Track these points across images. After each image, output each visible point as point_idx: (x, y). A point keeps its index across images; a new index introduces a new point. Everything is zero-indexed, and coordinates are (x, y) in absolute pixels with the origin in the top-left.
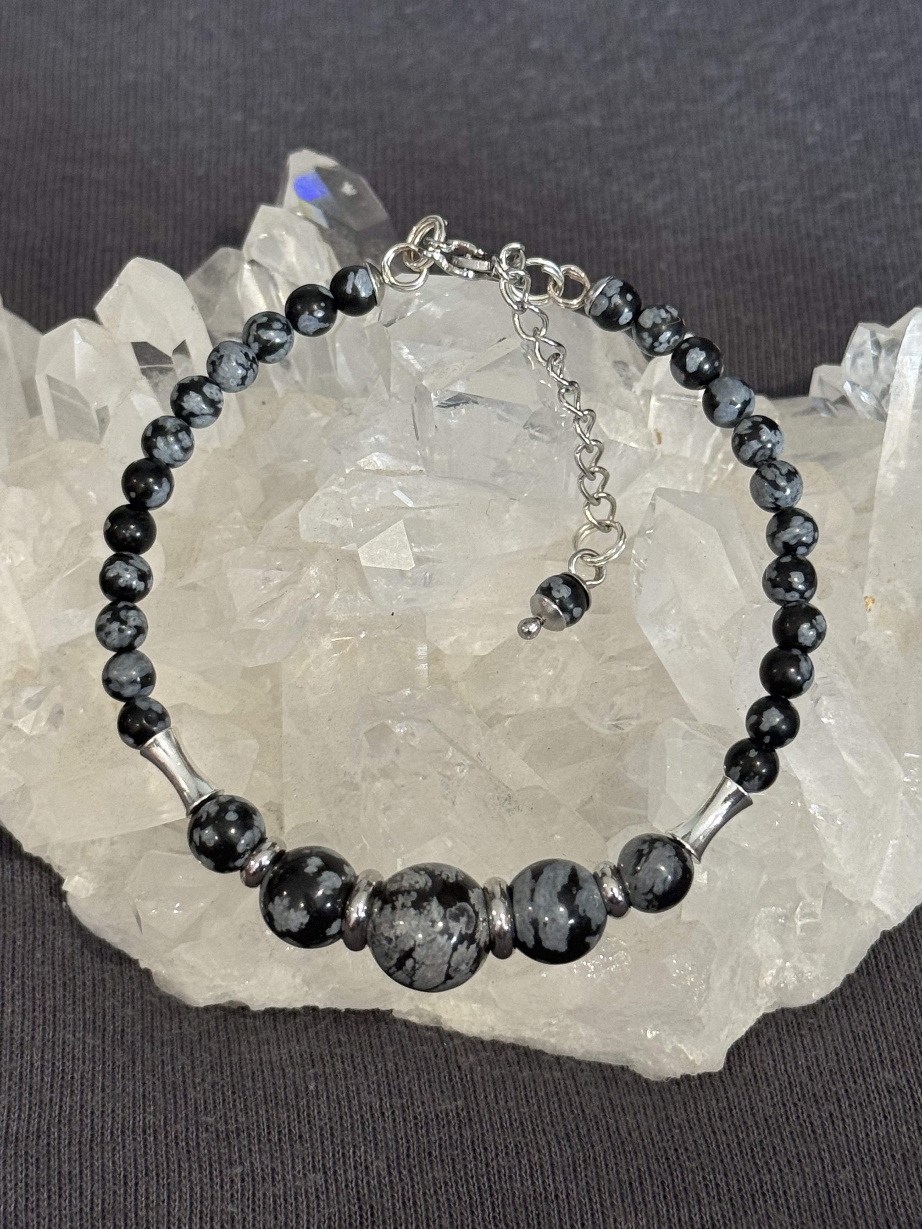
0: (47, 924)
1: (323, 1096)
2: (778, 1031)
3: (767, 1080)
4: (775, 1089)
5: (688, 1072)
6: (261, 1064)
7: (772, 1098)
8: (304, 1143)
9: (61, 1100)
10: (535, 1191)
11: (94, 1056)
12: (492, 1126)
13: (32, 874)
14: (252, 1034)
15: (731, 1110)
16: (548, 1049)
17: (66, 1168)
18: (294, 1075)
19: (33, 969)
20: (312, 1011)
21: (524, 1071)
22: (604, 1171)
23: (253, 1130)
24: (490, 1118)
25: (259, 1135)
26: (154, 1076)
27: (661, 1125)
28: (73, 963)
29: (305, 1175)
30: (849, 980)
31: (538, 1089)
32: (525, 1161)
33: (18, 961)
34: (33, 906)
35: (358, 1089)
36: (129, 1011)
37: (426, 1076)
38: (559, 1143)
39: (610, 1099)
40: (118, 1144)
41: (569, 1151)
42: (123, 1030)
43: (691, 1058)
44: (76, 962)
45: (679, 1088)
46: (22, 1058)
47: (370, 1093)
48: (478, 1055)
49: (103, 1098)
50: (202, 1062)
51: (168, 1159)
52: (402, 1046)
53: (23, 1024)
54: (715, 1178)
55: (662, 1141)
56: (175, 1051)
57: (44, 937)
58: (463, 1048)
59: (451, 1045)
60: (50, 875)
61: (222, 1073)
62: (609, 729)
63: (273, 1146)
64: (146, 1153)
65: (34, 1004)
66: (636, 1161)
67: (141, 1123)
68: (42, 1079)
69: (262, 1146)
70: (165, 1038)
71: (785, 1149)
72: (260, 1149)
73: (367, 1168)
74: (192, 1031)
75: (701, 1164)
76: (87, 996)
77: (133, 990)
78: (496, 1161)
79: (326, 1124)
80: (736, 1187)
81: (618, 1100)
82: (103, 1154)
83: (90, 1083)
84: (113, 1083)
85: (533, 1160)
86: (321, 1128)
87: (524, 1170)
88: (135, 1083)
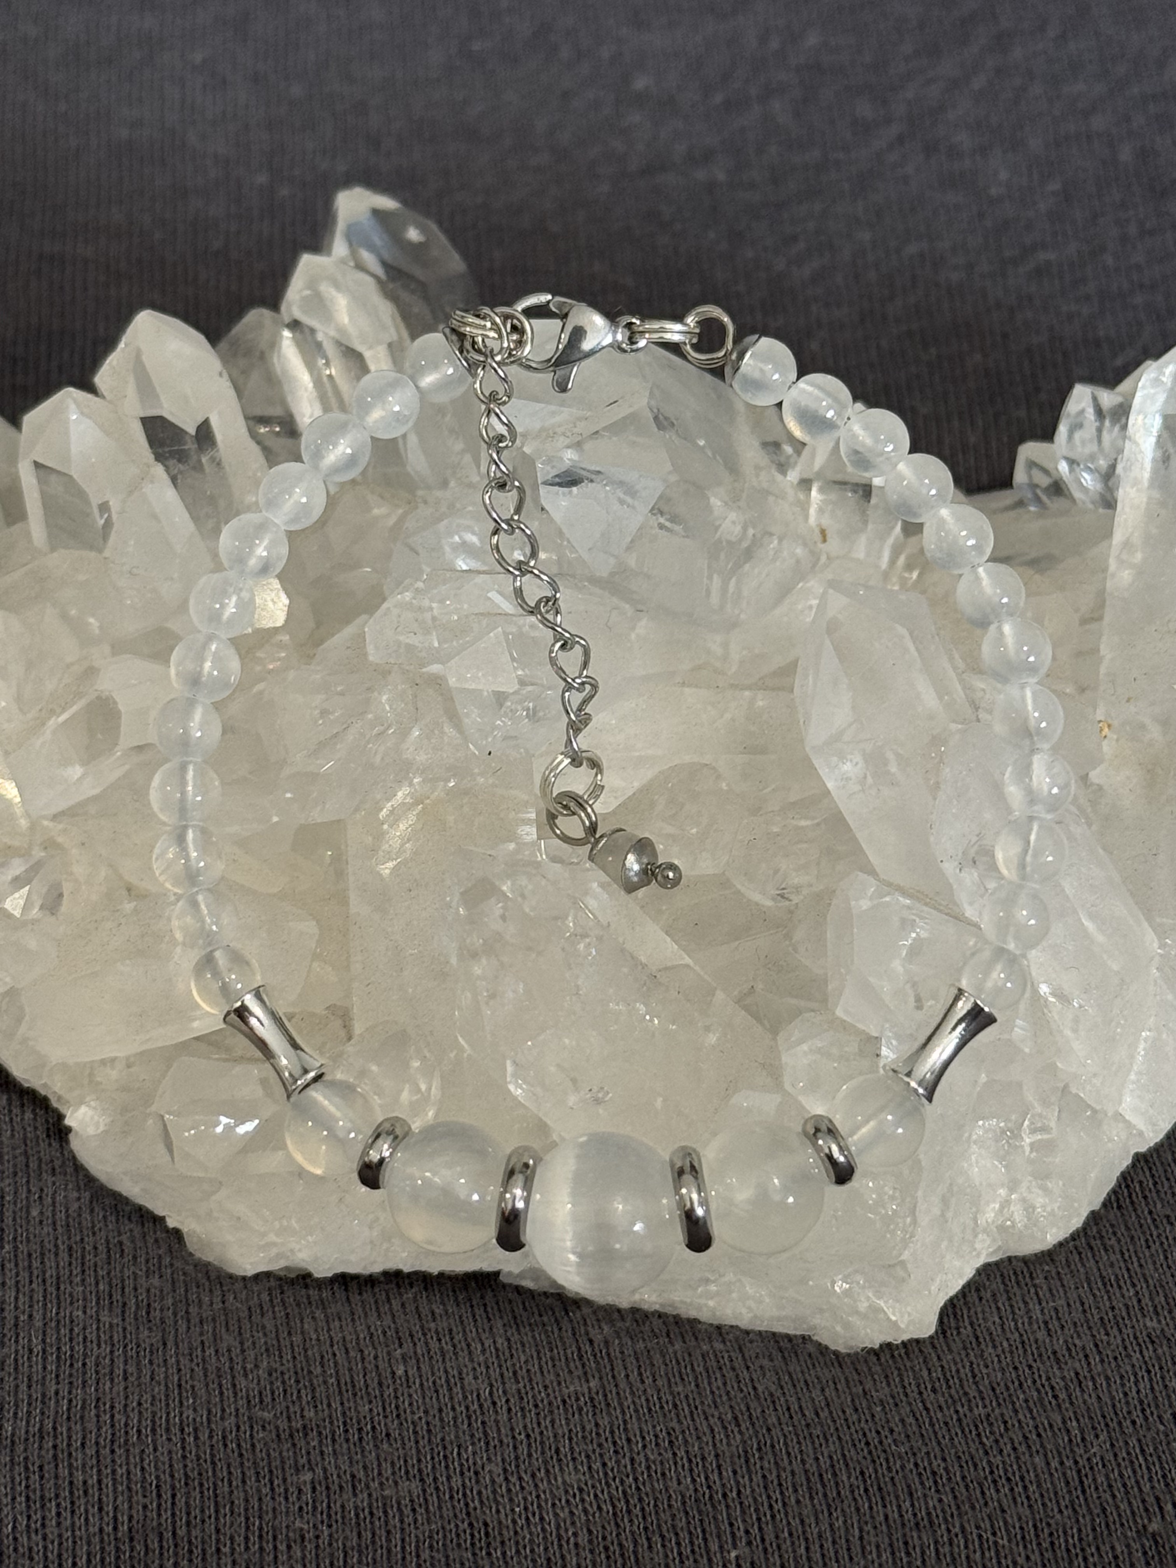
0: (44, 1174)
1: (415, 1383)
2: (1003, 1283)
3: (992, 1340)
5: (890, 1339)
6: (331, 1345)
7: (1000, 1363)
8: (393, 1442)
9: (70, 1393)
10: (696, 1490)
11: (111, 1337)
12: (636, 1411)
13: (23, 1112)
14: (317, 1308)
15: (947, 1381)
16: (704, 1316)
17: (79, 1477)
18: (376, 1357)
19: (28, 1230)
20: (394, 1276)
21: (675, 1343)
22: (786, 1461)
23: (325, 1428)
24: (634, 1402)
25: (333, 1433)
26: (192, 1360)
27: (858, 1403)
28: (80, 1224)
29: (395, 1482)
30: (1094, 1217)
31: (695, 1365)
32: (681, 1453)
33: (9, 1220)
34: (26, 1152)
35: (460, 1373)
36: (155, 1281)
37: (548, 1354)
38: (725, 1428)
39: (790, 1374)
40: (148, 1446)
41: (738, 1437)
42: (149, 1305)
43: (894, 1318)
44: (84, 1223)
45: (878, 1359)
46: (17, 1342)
47: (476, 1378)
48: (614, 1325)
49: (126, 1388)
50: (254, 1343)
51: (213, 1463)
52: (515, 1318)
53: (16, 1298)
54: (931, 1464)
55: (860, 1422)
56: (217, 1330)
57: (42, 1190)
58: (594, 1318)
59: (579, 1314)
60: (47, 1110)
61: (281, 1357)
62: (773, 899)
63: (352, 1446)
64: (184, 1457)
65: (31, 1273)
66: (827, 1446)
67: (177, 1419)
68: (45, 1368)
69: (337, 1447)
70: (205, 1314)
72: (334, 1451)
73: (477, 1473)
74: (240, 1306)
75: (912, 1448)
76: (99, 1264)
77: (160, 1257)
78: (642, 1455)
79: (420, 1418)
80: (958, 1474)
81: (800, 1375)
82: (127, 1458)
83: (107, 1370)
84: (139, 1369)
85: (691, 1451)
86: (414, 1424)
87: (680, 1463)
88: (167, 1370)
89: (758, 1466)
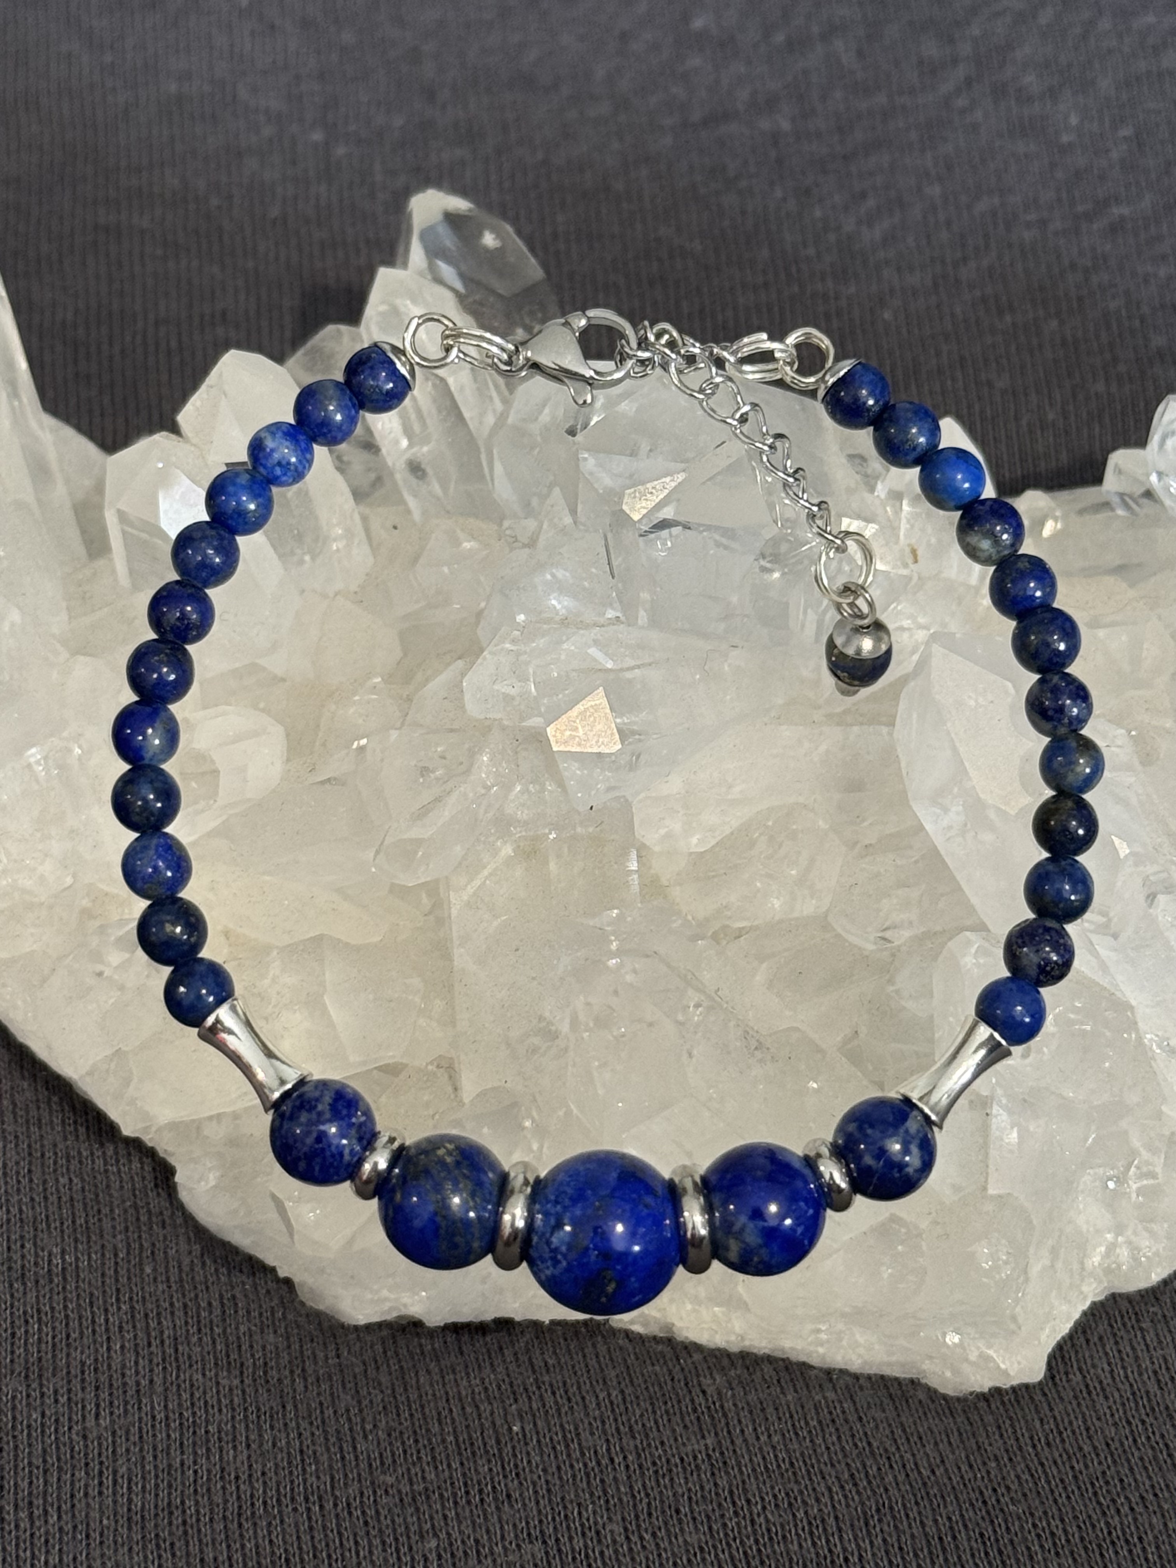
1: (532, 1439)
2: (1110, 1325)
3: (1103, 1390)
4: (1115, 1402)
5: (998, 1384)
6: (448, 1400)
7: (1112, 1415)
8: (513, 1503)
9: (195, 1463)
10: (817, 1554)
11: (232, 1401)
12: (754, 1470)
13: (130, 1161)
14: (431, 1360)
15: (1060, 1433)
16: (814, 1361)
17: (210, 1553)
18: (492, 1413)
19: (143, 1289)
20: (504, 1325)
21: (787, 1391)
22: (905, 1522)
23: (447, 1490)
24: (751, 1460)
25: (455, 1495)
26: (311, 1423)
27: (972, 1457)
28: (193, 1278)
29: (518, 1546)
31: (808, 1418)
32: (800, 1514)
33: (123, 1280)
34: (135, 1203)
35: (576, 1429)
36: (271, 1338)
37: (663, 1408)
38: (842, 1487)
40: (275, 1518)
41: (856, 1498)
42: (266, 1364)
43: (1003, 1366)
44: (197, 1278)
45: (989, 1406)
46: (140, 1409)
47: (592, 1434)
49: (249, 1457)
50: (371, 1402)
51: (340, 1534)
52: (628, 1367)
53: (136, 1363)
54: (1049, 1524)
55: (976, 1478)
56: (335, 1387)
57: (153, 1245)
58: (705, 1366)
59: (689, 1361)
60: (154, 1160)
61: (398, 1415)
62: (875, 943)
63: (474, 1508)
64: (311, 1528)
65: (149, 1335)
66: (945, 1507)
67: (301, 1487)
68: (169, 1436)
69: (459, 1510)
70: (321, 1372)
71: (1135, 1480)
72: (457, 1514)
73: (598, 1533)
74: (354, 1360)
75: (1029, 1508)
76: (215, 1320)
77: (273, 1308)
78: (763, 1516)
79: (539, 1477)
80: (1076, 1536)
81: (913, 1427)
82: (255, 1532)
83: (230, 1437)
84: (260, 1436)
85: (810, 1512)
86: (534, 1484)
87: (800, 1526)
88: (288, 1434)
89: (878, 1529)
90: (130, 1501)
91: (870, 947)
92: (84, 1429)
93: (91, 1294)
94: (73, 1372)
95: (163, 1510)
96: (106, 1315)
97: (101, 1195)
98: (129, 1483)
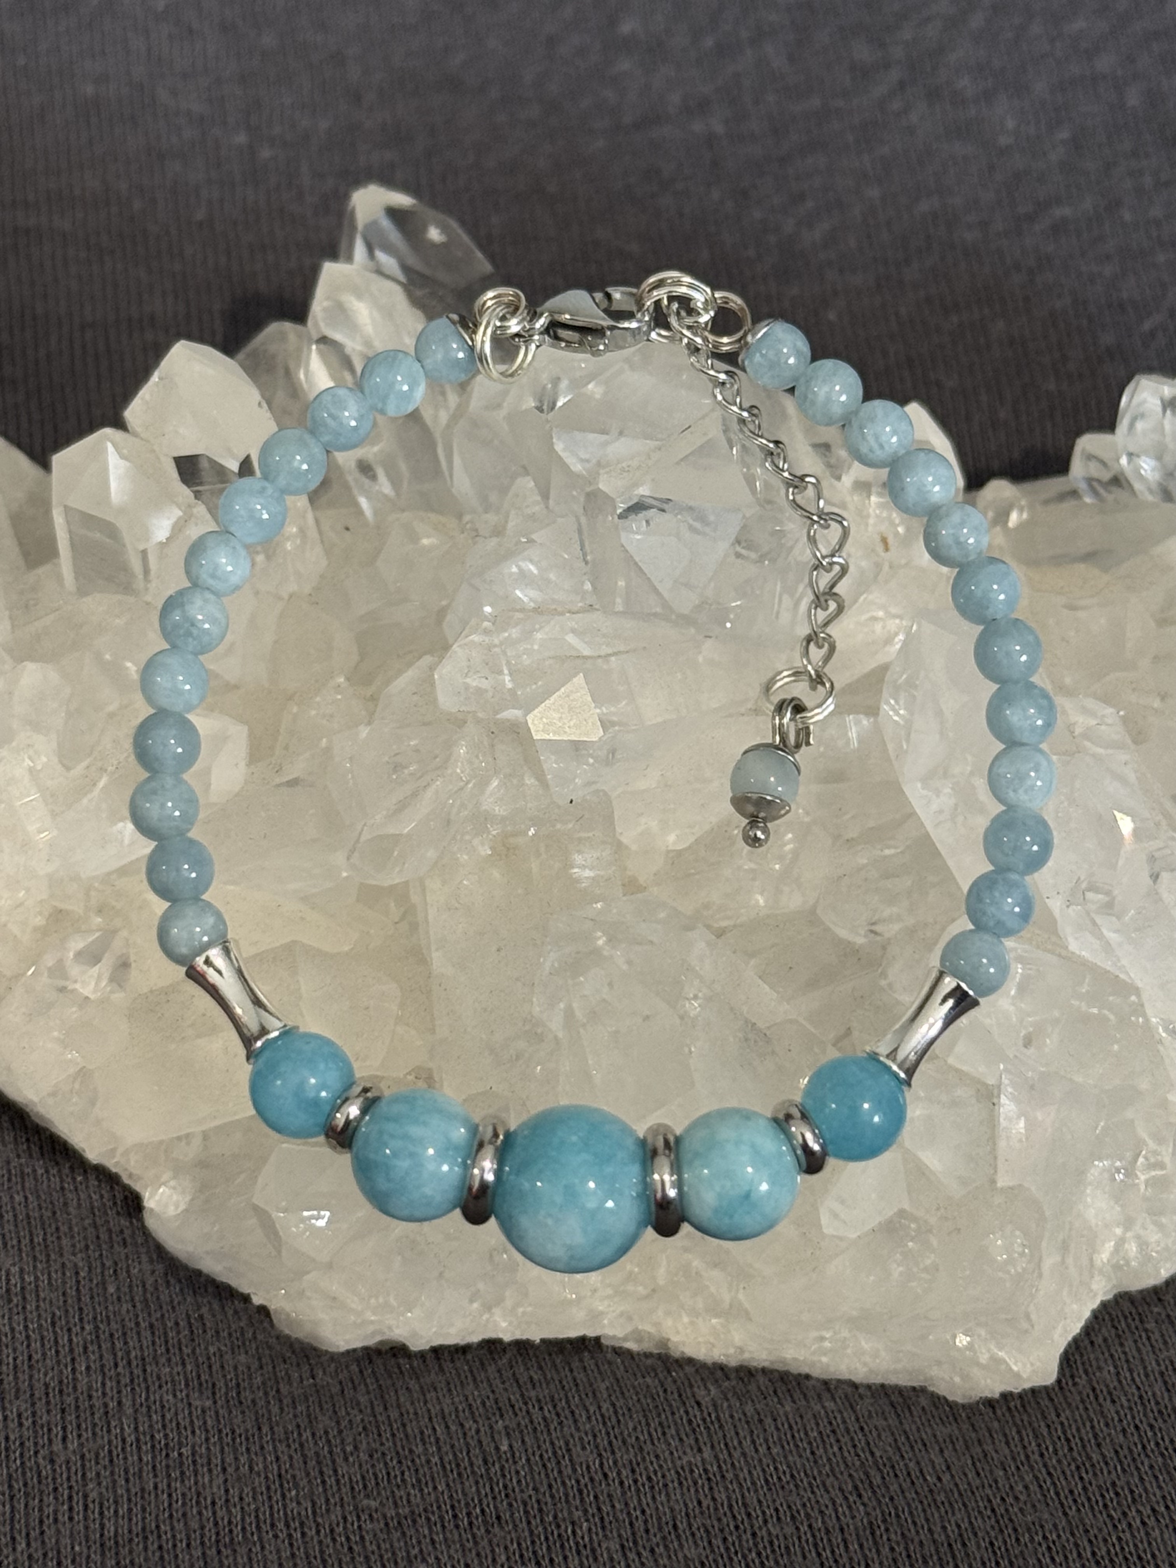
0: (116, 1246)
1: (520, 1457)
2: (1115, 1328)
3: (1110, 1393)
4: (1122, 1406)
5: (1009, 1388)
6: (430, 1419)
7: (1120, 1420)
8: (504, 1525)
9: (169, 1486)
11: (205, 1423)
12: (753, 1482)
13: (86, 1179)
15: (1068, 1440)
16: (813, 1371)
18: (478, 1431)
19: (106, 1308)
20: (494, 1345)
21: (784, 1402)
22: (913, 1531)
23: (434, 1514)
25: (442, 1518)
26: (289, 1446)
27: (978, 1465)
28: (158, 1298)
31: (808, 1428)
32: (804, 1527)
33: (86, 1299)
34: (95, 1223)
35: (567, 1444)
36: (242, 1358)
37: (657, 1420)
38: (846, 1498)
40: (255, 1544)
41: (861, 1508)
42: (238, 1385)
43: (1015, 1369)
44: (162, 1297)
45: (994, 1413)
46: (109, 1431)
47: (584, 1448)
48: (720, 1387)
49: (226, 1481)
50: (350, 1421)
51: (323, 1559)
52: (618, 1380)
53: (103, 1384)
55: (983, 1487)
56: (311, 1409)
57: (116, 1264)
58: (698, 1378)
59: (681, 1375)
61: (380, 1435)
62: (865, 936)
63: (462, 1532)
64: (293, 1555)
65: (115, 1355)
66: (953, 1514)
67: (281, 1513)
68: (140, 1460)
69: (448, 1534)
70: (296, 1393)
72: (445, 1539)
73: (593, 1550)
74: (330, 1381)
76: (183, 1340)
78: (764, 1529)
79: (530, 1497)
81: (917, 1435)
82: (235, 1558)
83: (205, 1461)
84: (236, 1459)
85: (814, 1525)
86: (525, 1504)
87: (804, 1538)
88: (265, 1458)
89: (884, 1538)
90: (102, 1526)
91: (860, 940)
92: (51, 1452)
93: (54, 1314)
94: (37, 1395)
95: (137, 1535)
96: (70, 1335)
97: (59, 1213)
98: (101, 1507)
